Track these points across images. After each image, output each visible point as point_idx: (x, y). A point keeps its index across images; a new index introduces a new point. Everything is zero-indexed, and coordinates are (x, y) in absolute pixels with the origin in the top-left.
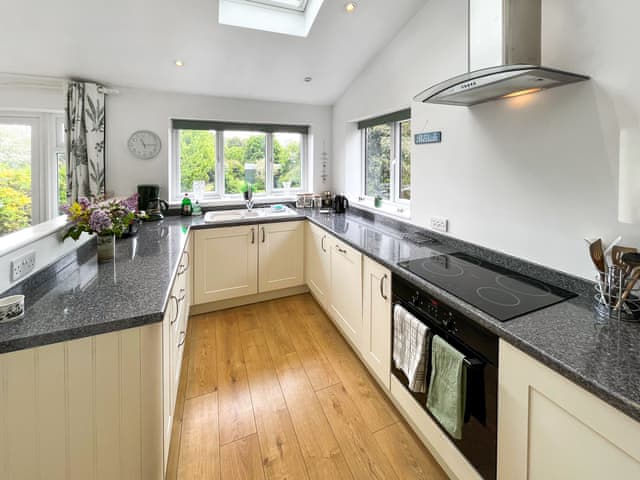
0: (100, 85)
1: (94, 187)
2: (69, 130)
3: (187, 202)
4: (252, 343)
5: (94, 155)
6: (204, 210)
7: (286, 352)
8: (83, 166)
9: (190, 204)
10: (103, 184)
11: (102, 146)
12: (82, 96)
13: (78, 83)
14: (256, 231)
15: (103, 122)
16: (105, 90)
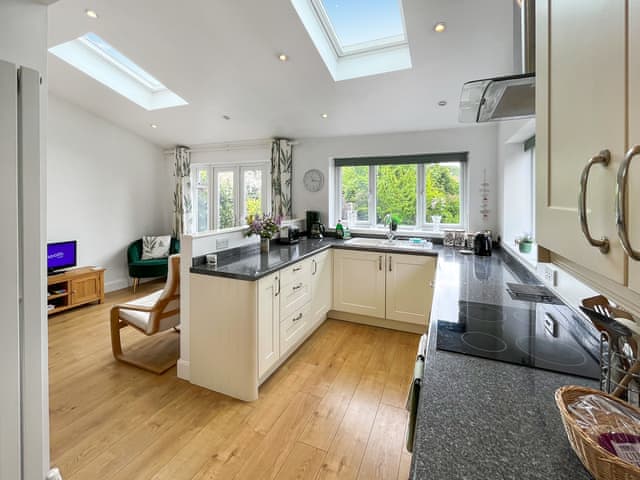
0: (288, 140)
1: (284, 211)
2: (272, 172)
3: (340, 227)
4: (360, 352)
5: (285, 189)
6: (353, 235)
7: (380, 369)
8: (278, 196)
9: (342, 229)
10: (290, 209)
11: (290, 182)
12: (279, 149)
13: (278, 140)
14: (383, 259)
15: (290, 166)
16: (290, 143)
